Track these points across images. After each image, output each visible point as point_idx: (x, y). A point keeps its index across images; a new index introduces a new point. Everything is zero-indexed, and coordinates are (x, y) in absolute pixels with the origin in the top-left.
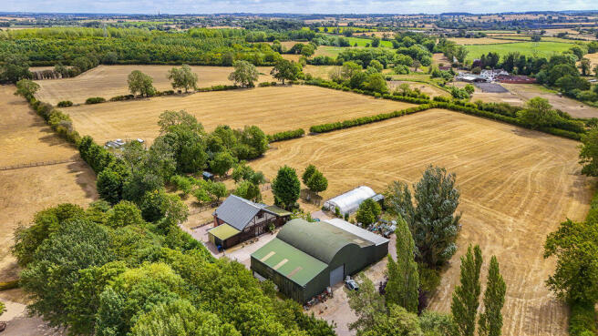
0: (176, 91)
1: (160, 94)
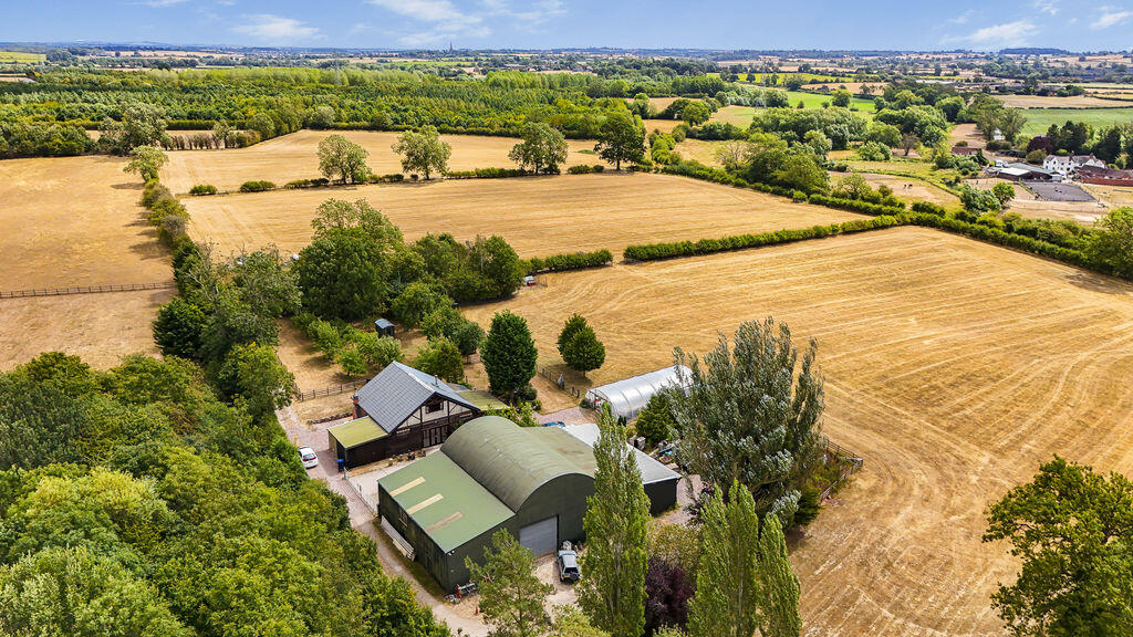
0: (407, 176)
1: (376, 181)
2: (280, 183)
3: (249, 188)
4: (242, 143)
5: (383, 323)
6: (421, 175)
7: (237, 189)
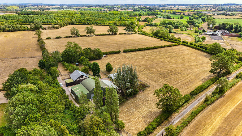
0: (87, 35)
1: (81, 36)
2: (63, 37)
3: (57, 38)
4: (57, 28)
5: (77, 63)
6: (90, 35)
7: (55, 38)
